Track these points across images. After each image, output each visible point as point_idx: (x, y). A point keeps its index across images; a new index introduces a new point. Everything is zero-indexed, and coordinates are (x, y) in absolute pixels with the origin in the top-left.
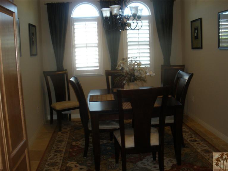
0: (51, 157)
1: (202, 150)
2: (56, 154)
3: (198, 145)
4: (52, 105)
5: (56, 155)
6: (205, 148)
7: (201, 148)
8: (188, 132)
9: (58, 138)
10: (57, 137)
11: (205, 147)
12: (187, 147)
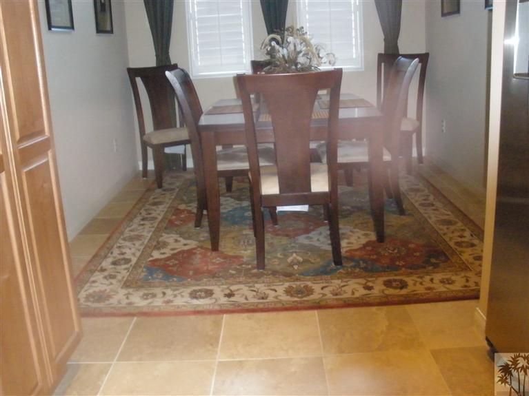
0: (133, 227)
1: (438, 221)
2: (142, 223)
3: (436, 212)
4: (145, 138)
5: (143, 225)
6: (446, 217)
7: (436, 217)
8: (423, 191)
9: (154, 198)
10: (152, 197)
11: (448, 215)
12: (409, 215)
